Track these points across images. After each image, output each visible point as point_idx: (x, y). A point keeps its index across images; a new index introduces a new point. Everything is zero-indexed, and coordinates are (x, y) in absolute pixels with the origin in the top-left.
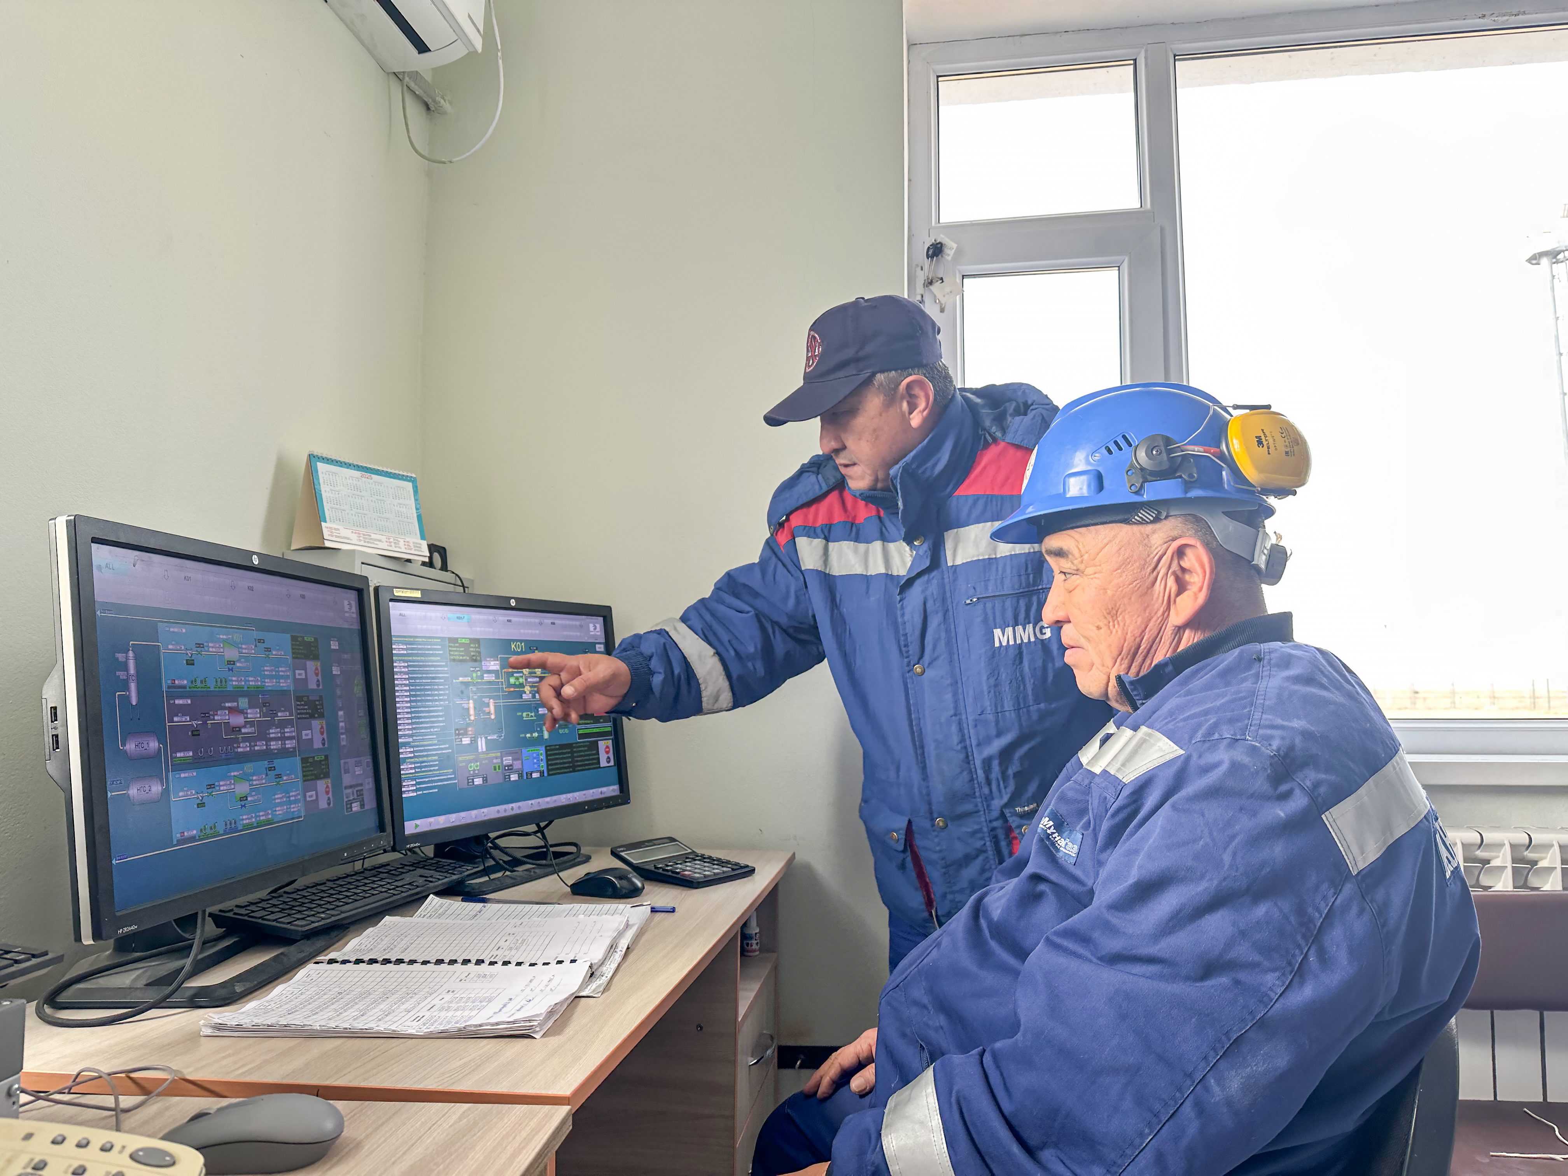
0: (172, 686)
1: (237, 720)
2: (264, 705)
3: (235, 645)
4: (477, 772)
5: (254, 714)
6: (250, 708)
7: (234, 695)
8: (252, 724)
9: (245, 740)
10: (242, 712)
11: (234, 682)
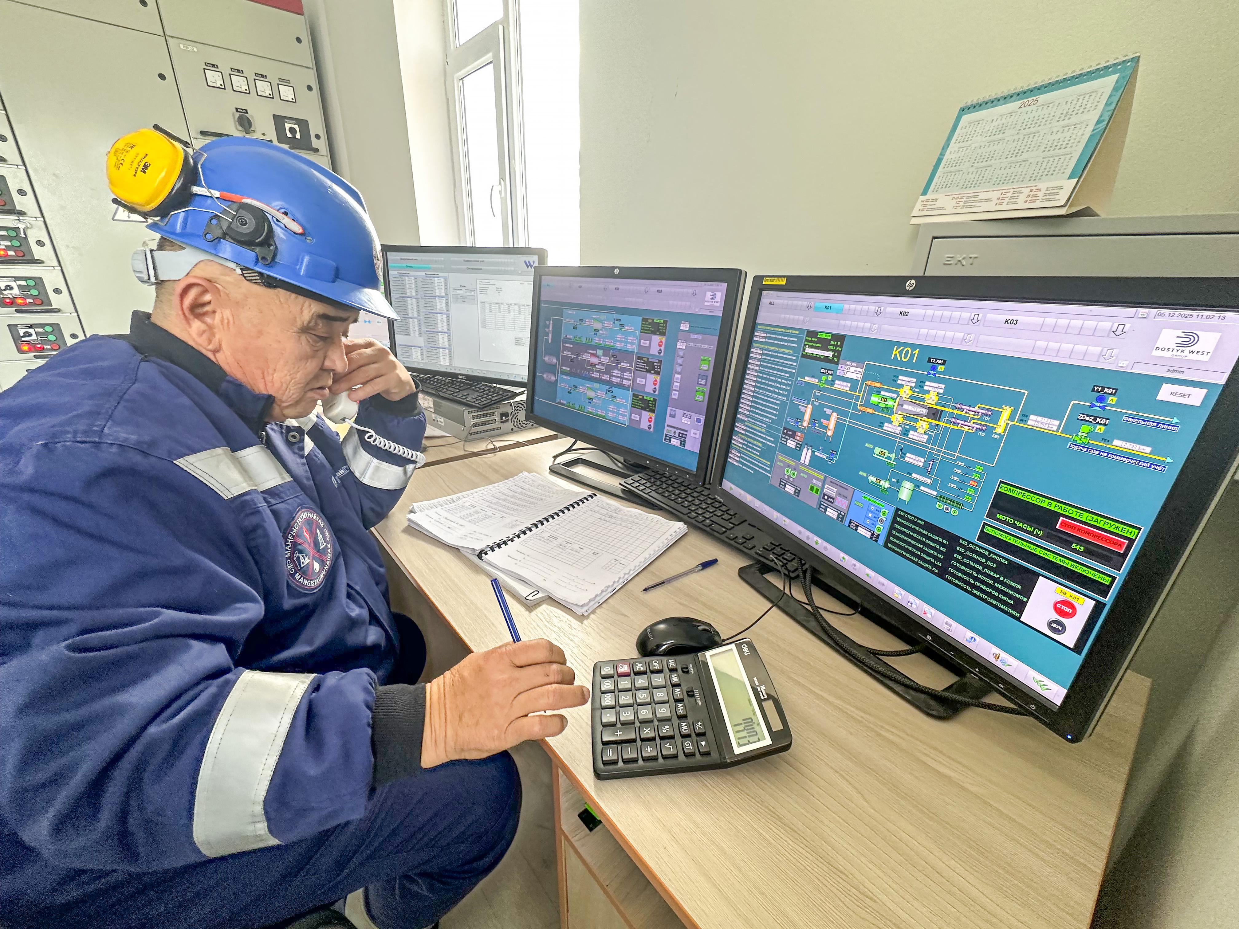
0: (566, 338)
1: (594, 360)
2: (613, 356)
3: (601, 321)
4: (791, 479)
5: (605, 360)
6: (603, 355)
7: (596, 347)
8: (603, 364)
9: (596, 371)
10: (598, 357)
11: (596, 340)
